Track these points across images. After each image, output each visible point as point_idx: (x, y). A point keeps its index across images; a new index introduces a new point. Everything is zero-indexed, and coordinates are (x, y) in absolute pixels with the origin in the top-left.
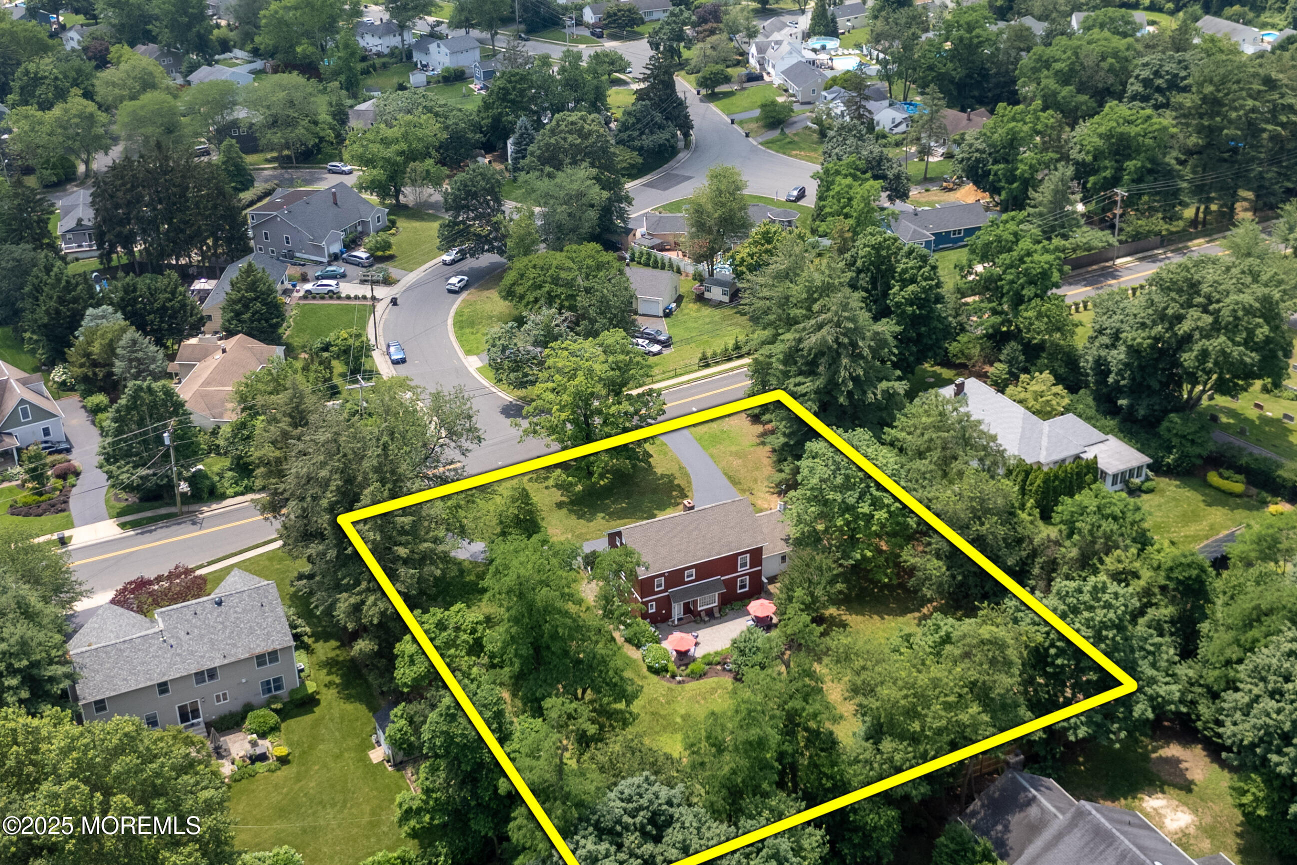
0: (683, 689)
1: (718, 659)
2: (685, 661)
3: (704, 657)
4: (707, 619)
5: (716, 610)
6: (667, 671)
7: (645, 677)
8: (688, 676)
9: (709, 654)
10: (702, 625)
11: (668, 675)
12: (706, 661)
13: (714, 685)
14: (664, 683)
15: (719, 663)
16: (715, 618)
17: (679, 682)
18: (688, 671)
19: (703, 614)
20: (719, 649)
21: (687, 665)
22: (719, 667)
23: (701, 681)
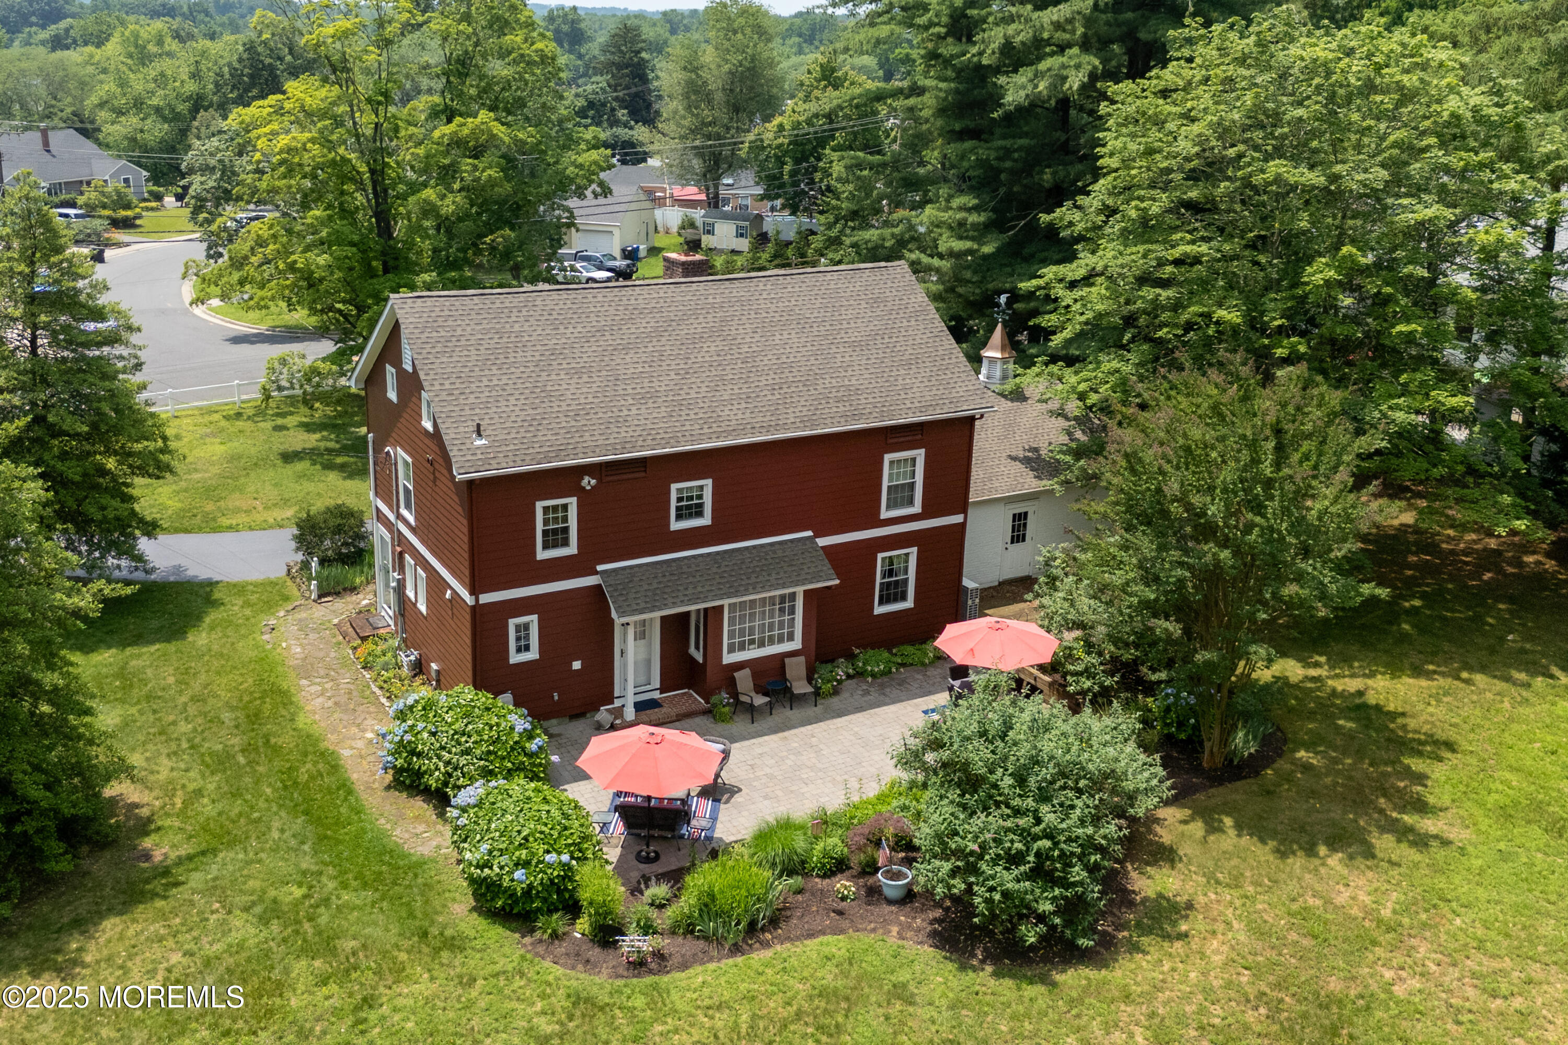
0: (656, 997)
1: (834, 843)
2: (669, 862)
3: (763, 837)
4: (760, 700)
5: (796, 670)
6: (573, 909)
7: (455, 944)
8: (686, 928)
9: (786, 825)
10: (740, 724)
11: (583, 925)
12: (776, 849)
13: (828, 977)
14: (553, 971)
15: (839, 866)
16: (794, 700)
17: (639, 965)
18: (687, 902)
19: (744, 679)
20: (834, 802)
21: (676, 877)
22: (844, 884)
23: (758, 957)
